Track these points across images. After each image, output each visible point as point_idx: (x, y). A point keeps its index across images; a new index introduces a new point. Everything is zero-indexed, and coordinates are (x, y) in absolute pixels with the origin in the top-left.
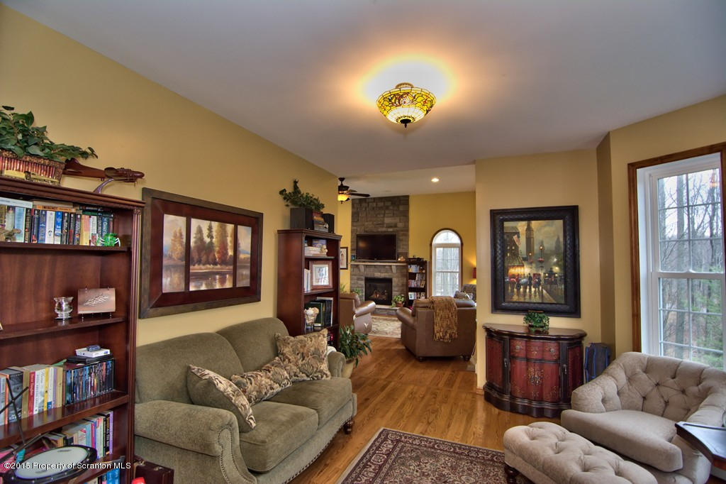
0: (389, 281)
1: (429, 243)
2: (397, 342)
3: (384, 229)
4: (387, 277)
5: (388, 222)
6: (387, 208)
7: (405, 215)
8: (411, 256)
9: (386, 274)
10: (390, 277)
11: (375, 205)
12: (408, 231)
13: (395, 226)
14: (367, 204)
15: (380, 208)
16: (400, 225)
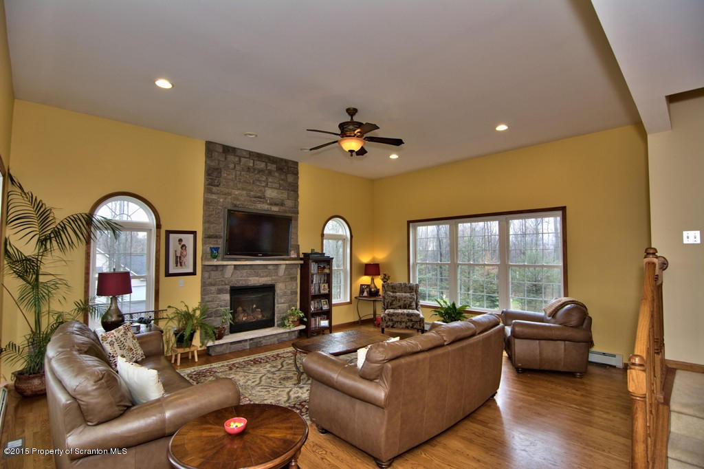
0: (270, 289)
1: (320, 233)
3: (266, 207)
4: (270, 283)
5: (269, 198)
6: (270, 173)
7: (294, 189)
9: (269, 278)
10: (273, 282)
11: (251, 165)
13: (282, 204)
14: (237, 159)
15: (260, 171)
16: (289, 203)
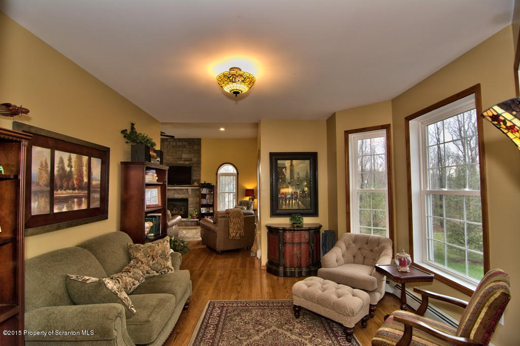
0: (186, 200)
1: (216, 172)
2: (198, 243)
3: (182, 162)
4: (185, 197)
5: (184, 158)
6: (184, 146)
7: (198, 153)
8: (202, 182)
9: (184, 195)
10: (187, 197)
11: (175, 144)
12: (200, 164)
13: (191, 160)
14: (168, 143)
15: (179, 146)
16: (195, 159)
